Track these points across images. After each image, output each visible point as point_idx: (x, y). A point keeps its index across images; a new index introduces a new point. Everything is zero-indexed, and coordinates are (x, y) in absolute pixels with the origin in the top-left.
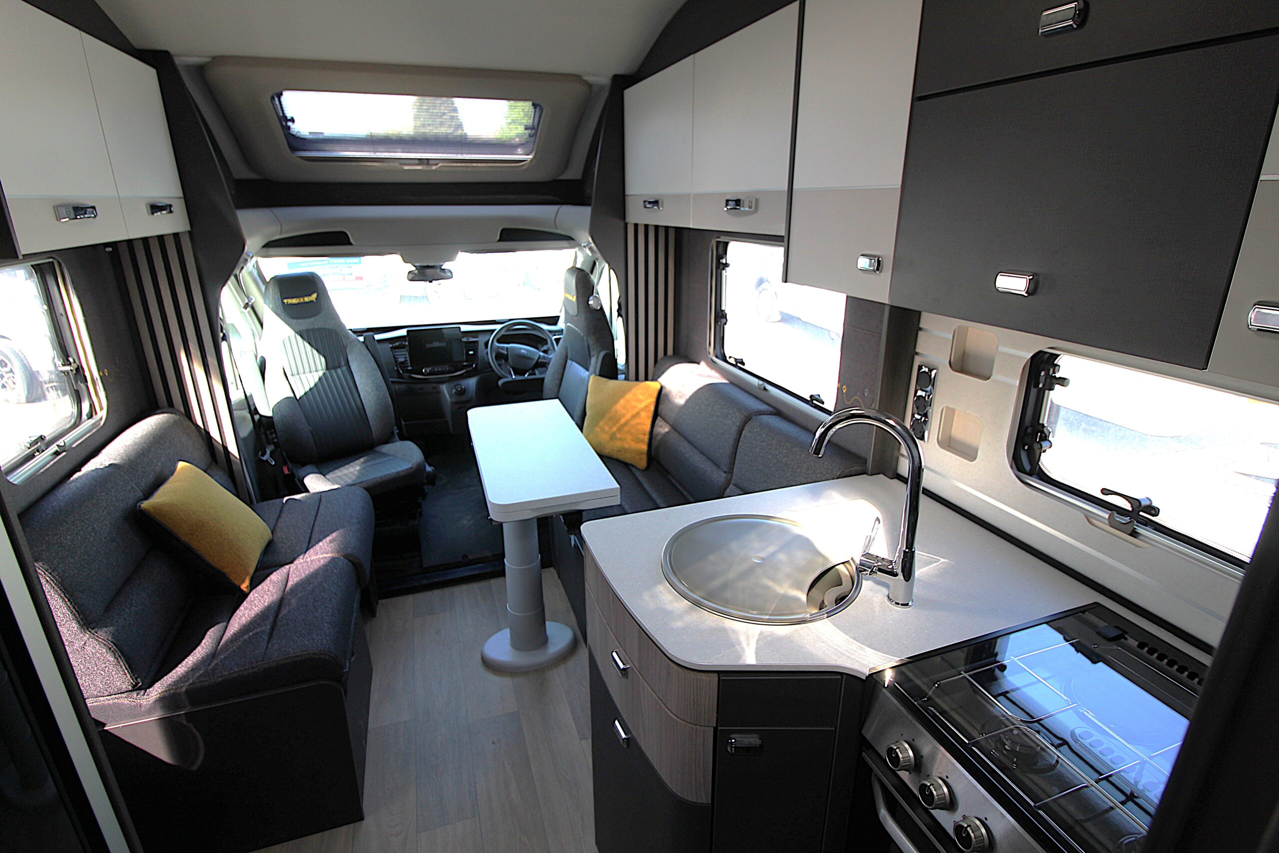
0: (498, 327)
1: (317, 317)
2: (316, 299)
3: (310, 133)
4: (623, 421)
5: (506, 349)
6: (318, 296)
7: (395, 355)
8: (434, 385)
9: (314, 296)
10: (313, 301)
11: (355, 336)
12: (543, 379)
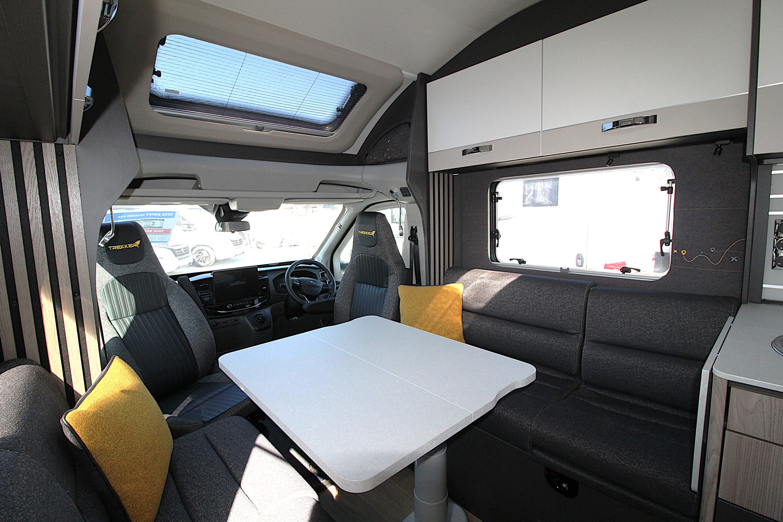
0: (289, 266)
1: (140, 262)
2: (139, 245)
3: (166, 90)
4: (436, 320)
5: (298, 282)
6: (140, 242)
7: (201, 295)
8: (236, 318)
9: (138, 242)
10: (137, 247)
11: (171, 280)
12: (334, 300)
